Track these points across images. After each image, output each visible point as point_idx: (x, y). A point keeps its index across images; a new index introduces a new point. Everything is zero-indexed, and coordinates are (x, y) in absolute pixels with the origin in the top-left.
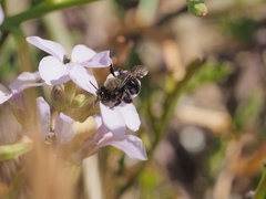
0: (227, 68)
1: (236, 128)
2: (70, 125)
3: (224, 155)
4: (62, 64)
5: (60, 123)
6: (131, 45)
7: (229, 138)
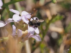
0: (63, 17)
1: (65, 32)
2: (21, 32)
3: (62, 39)
4: (19, 16)
5: (18, 31)
6: (37, 11)
7: (63, 35)
